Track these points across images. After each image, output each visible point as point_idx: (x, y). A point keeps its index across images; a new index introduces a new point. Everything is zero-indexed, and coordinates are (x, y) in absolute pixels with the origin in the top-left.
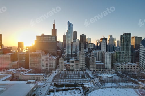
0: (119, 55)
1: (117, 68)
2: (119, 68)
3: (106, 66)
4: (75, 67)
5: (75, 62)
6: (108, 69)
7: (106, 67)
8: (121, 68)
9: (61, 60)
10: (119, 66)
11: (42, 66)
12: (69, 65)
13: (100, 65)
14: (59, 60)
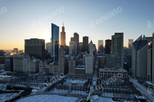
0: (108, 59)
1: (100, 74)
2: (102, 74)
3: (86, 71)
4: (54, 71)
5: (54, 66)
6: (89, 75)
7: (86, 73)
8: (105, 75)
9: (41, 63)
10: (102, 72)
11: (24, 69)
12: (48, 69)
13: (81, 69)
14: (39, 64)
